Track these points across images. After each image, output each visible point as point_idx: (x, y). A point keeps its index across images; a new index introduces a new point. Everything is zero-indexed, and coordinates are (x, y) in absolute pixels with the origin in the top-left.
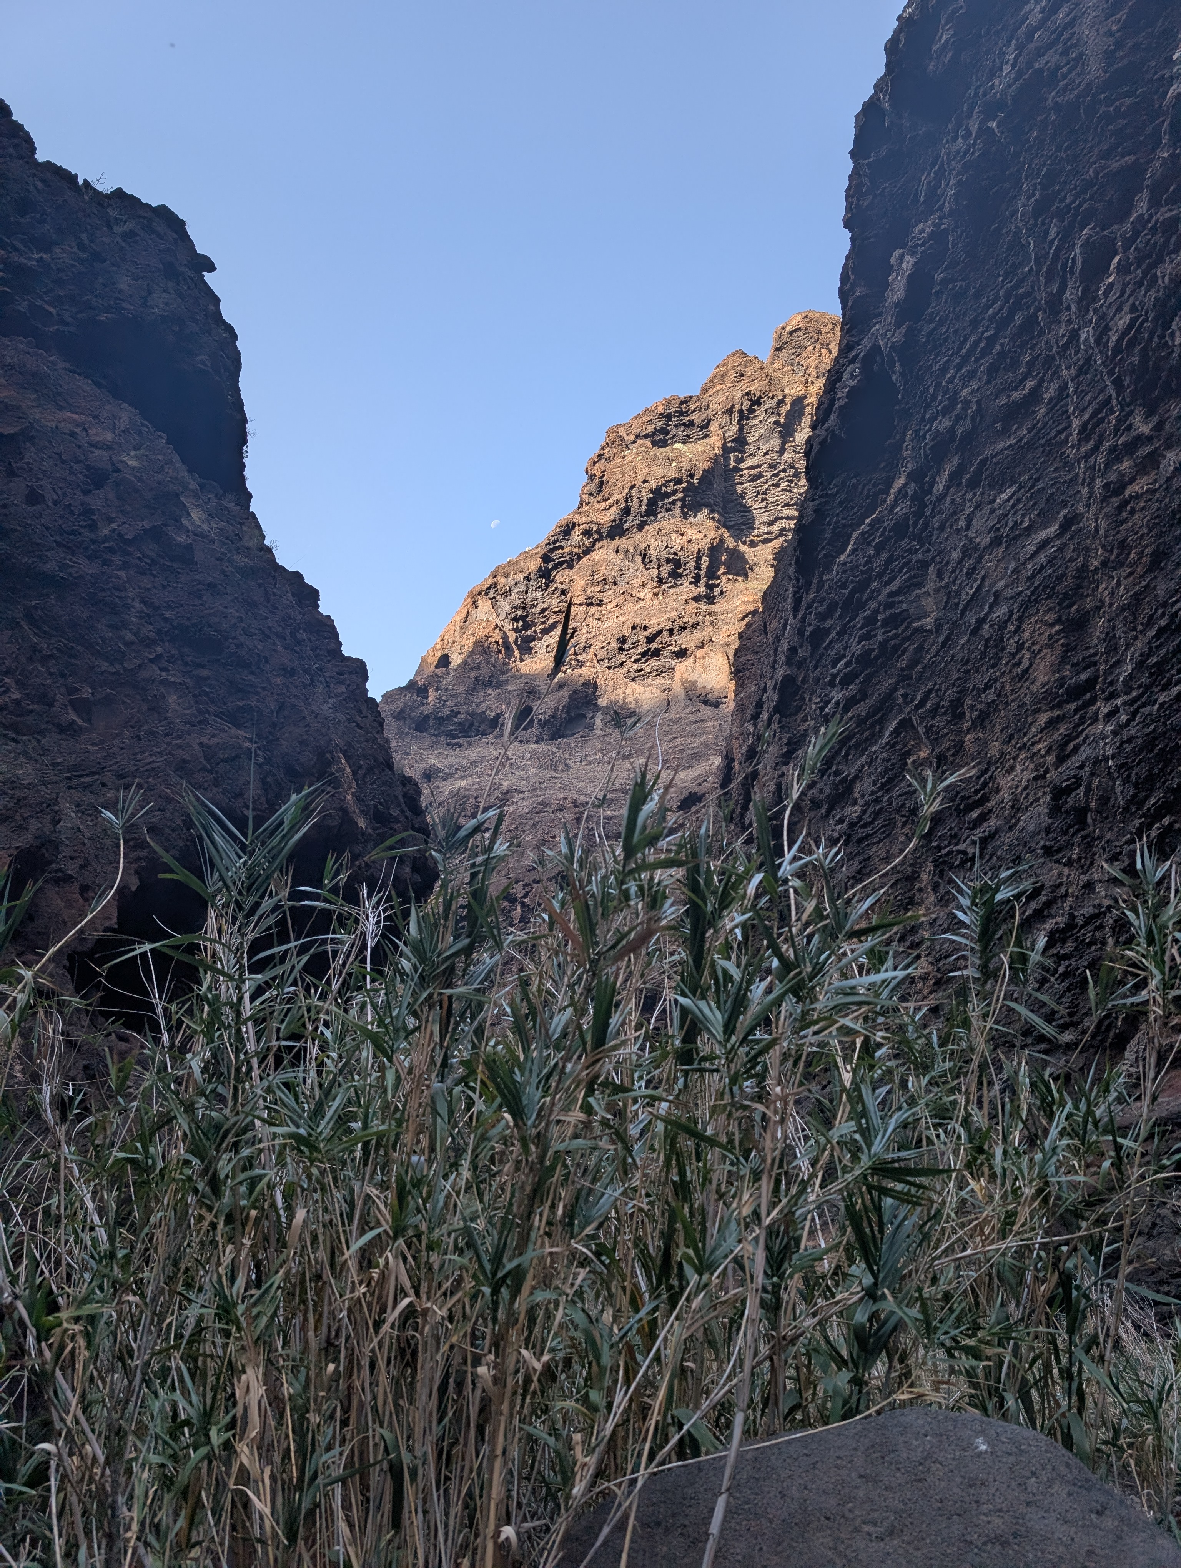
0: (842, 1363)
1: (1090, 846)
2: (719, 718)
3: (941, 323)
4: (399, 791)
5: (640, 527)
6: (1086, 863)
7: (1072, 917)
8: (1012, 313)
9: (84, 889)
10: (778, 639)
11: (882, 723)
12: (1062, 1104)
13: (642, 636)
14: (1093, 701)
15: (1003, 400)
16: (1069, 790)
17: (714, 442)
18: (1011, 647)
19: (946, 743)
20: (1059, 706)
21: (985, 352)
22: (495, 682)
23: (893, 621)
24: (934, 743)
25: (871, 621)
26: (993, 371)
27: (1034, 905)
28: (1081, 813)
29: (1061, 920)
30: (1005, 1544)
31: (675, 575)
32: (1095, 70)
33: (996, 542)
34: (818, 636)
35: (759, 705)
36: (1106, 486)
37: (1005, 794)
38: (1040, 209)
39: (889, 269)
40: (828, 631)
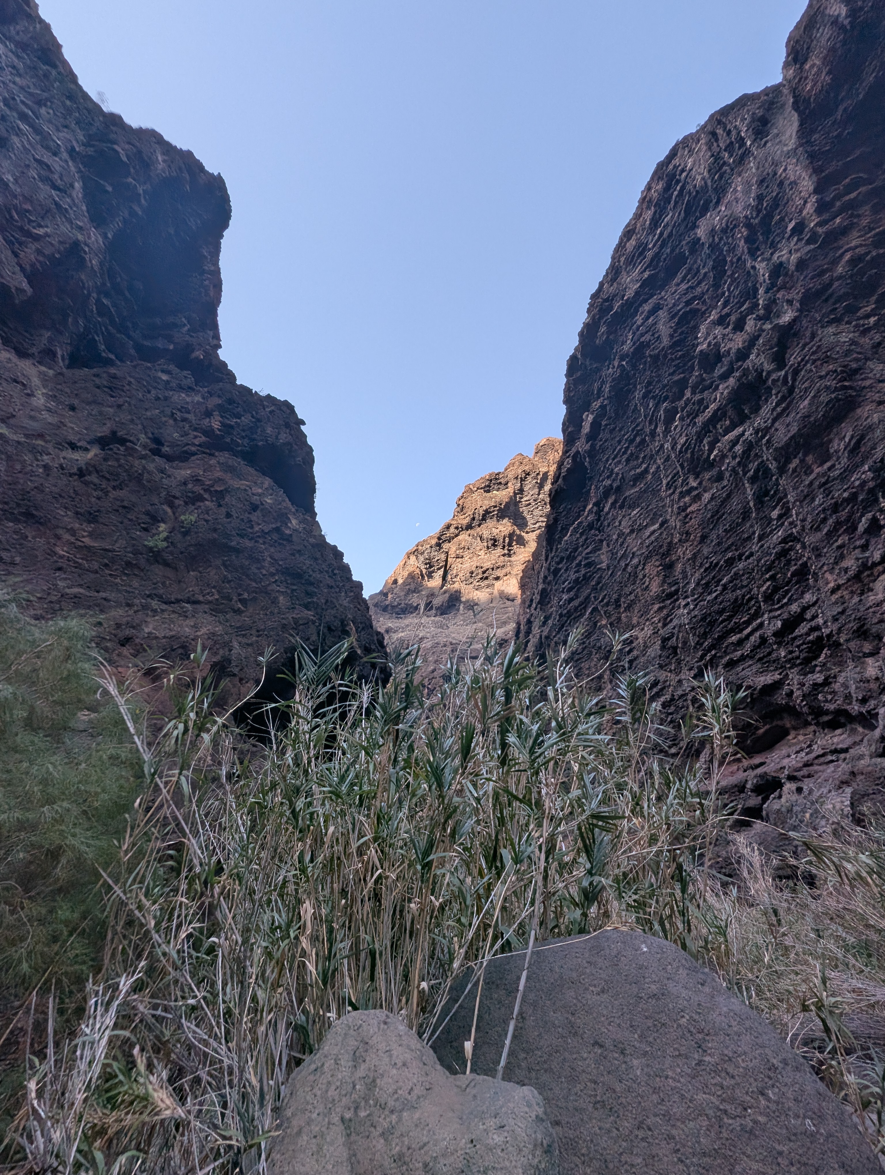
0: (576, 905)
1: (679, 663)
2: (514, 606)
3: (606, 441)
4: (375, 638)
5: (479, 525)
6: (678, 671)
7: (673, 695)
8: (635, 437)
9: (241, 680)
10: (539, 573)
11: (585, 608)
12: (675, 783)
13: (480, 571)
14: (677, 600)
15: (633, 472)
16: (669, 639)
17: (510, 490)
18: (641, 576)
19: (613, 618)
20: (663, 601)
21: (624, 453)
22: (416, 590)
23: (589, 565)
24: (608, 617)
25: (579, 565)
26: (628, 461)
27: (655, 690)
28: (675, 649)
29: (668, 697)
30: (658, 999)
31: (494, 545)
32: (666, 341)
33: (632, 531)
34: (556, 572)
35: (532, 601)
36: (679, 508)
37: (640, 640)
38: (645, 396)
39: (582, 420)
40: (560, 569)
